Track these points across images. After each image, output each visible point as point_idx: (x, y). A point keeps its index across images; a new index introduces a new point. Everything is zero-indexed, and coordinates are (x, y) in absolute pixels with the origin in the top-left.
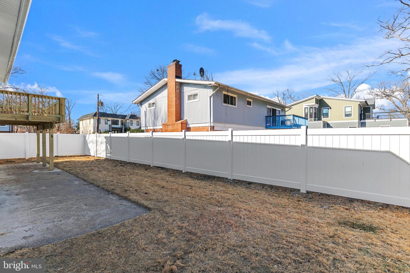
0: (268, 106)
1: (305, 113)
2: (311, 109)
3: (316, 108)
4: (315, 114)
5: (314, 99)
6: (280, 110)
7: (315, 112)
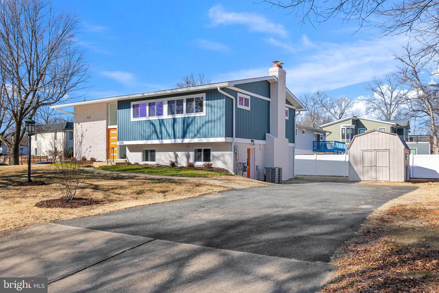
0: (315, 133)
1: (342, 134)
2: (348, 130)
3: (353, 129)
4: (352, 135)
5: (351, 120)
6: (322, 134)
7: (352, 133)
